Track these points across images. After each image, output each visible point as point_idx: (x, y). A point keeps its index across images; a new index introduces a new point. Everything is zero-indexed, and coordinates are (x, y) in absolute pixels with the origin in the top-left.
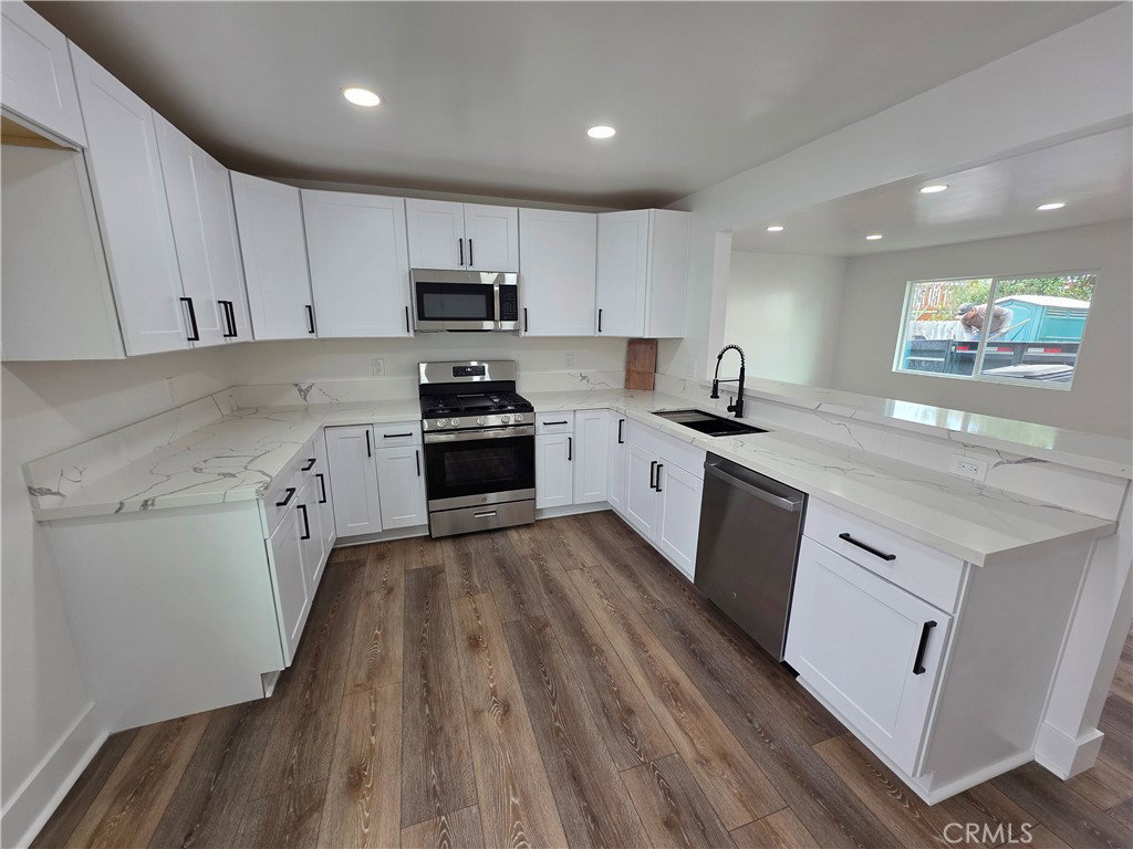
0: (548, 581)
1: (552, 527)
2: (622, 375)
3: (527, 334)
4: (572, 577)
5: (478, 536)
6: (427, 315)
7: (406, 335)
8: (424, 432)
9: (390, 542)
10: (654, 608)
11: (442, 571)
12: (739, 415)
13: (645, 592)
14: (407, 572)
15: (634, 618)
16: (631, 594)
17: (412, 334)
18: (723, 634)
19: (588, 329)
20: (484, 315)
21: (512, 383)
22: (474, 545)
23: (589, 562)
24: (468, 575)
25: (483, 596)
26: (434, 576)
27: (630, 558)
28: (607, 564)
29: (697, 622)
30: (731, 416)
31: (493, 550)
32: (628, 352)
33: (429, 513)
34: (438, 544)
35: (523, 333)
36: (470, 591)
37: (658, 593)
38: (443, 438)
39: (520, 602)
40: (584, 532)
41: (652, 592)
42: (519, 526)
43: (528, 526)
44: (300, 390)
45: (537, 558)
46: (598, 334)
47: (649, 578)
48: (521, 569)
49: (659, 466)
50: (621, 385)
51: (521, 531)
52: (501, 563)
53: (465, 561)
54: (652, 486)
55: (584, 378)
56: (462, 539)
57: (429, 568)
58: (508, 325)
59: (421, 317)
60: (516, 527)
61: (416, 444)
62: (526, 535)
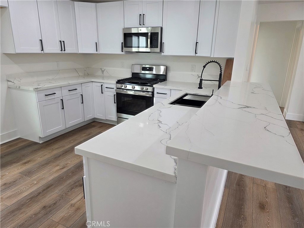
3: (164, 54)
8: (117, 88)
17: (124, 53)
44: (102, 71)
46: (195, 55)
55: (199, 77)
59: (125, 46)
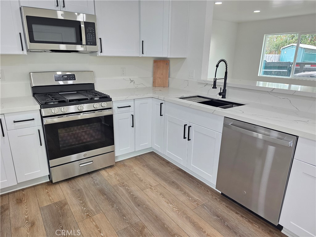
0: (134, 198)
1: (125, 165)
2: (151, 79)
3: (102, 54)
4: (147, 193)
5: (82, 177)
6: (35, 39)
7: (21, 52)
8: (42, 117)
9: (23, 190)
10: (198, 204)
11: (66, 204)
12: (224, 97)
13: (189, 196)
14: (41, 209)
15: (190, 213)
16: (183, 198)
17: (25, 52)
18: (237, 213)
19: (136, 53)
20: (74, 41)
21: (92, 85)
22: (81, 183)
23: (153, 183)
24: (84, 204)
25: (98, 216)
26: (61, 208)
27: (174, 177)
28: (163, 183)
29: (222, 209)
30: (220, 98)
31: (95, 184)
32: (154, 66)
33: (49, 167)
34: (57, 186)
35: (99, 54)
36: (89, 215)
37: (196, 195)
38: (56, 120)
39: (123, 216)
40: (144, 166)
41: (193, 195)
42: (106, 168)
43: (111, 167)
45: (123, 185)
46: (141, 55)
47: (188, 187)
48: (116, 194)
49: (189, 127)
50: (150, 84)
51: (108, 170)
52: (102, 192)
53: (79, 195)
54: (185, 138)
55: (132, 81)
56: (73, 181)
57: (56, 203)
58: (90, 48)
59: (32, 40)
60: (104, 169)
61: (37, 125)
62: (111, 172)
